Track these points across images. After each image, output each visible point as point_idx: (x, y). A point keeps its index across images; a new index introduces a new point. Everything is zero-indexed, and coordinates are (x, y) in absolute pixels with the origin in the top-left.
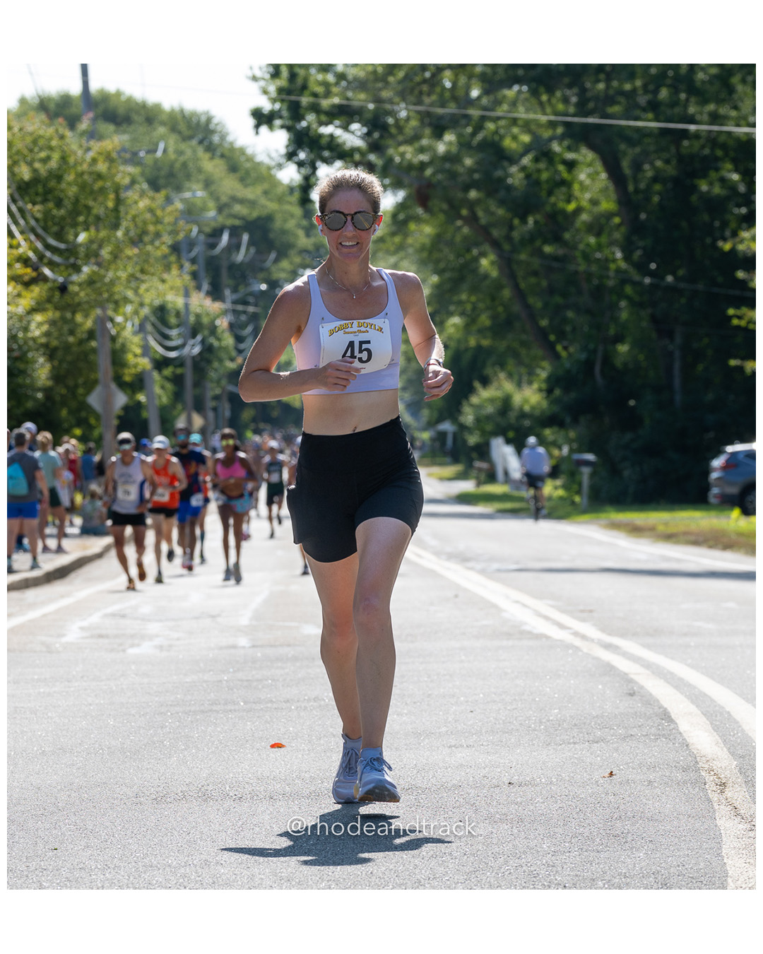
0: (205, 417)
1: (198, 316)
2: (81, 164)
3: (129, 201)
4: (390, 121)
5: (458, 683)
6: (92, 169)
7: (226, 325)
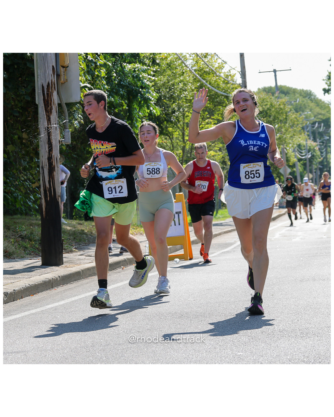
0: (313, 175)
1: (310, 147)
2: (276, 106)
3: (290, 116)
6: (279, 107)
7: (317, 149)
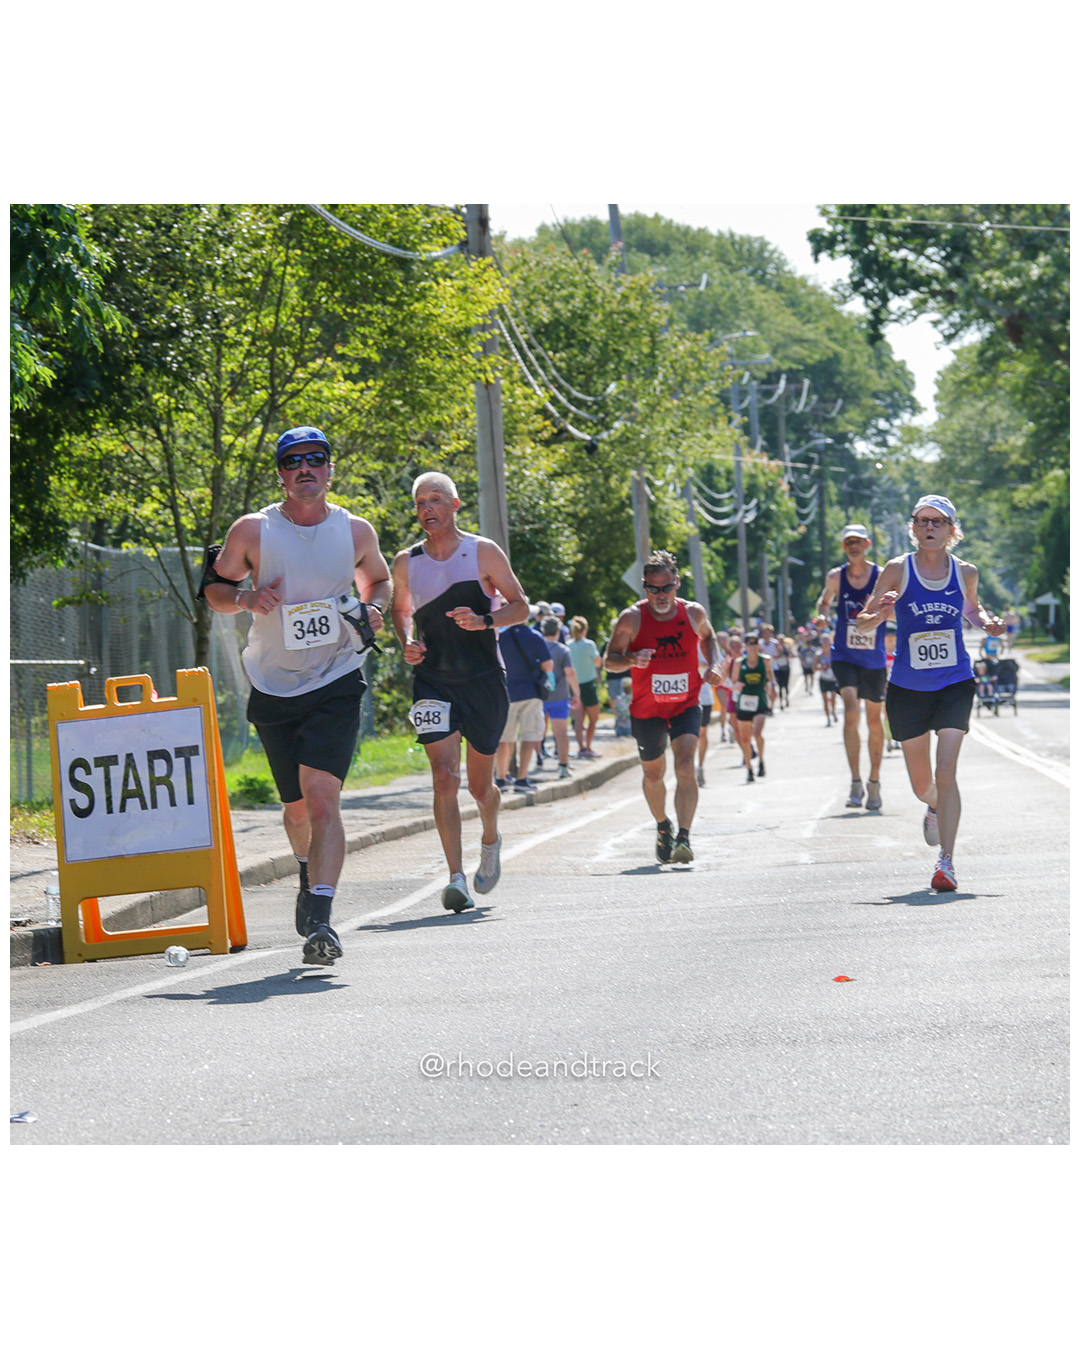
0: (763, 596)
1: (753, 476)
2: (609, 302)
3: (667, 345)
4: (974, 242)
5: (1056, 902)
6: (622, 308)
7: (785, 487)
